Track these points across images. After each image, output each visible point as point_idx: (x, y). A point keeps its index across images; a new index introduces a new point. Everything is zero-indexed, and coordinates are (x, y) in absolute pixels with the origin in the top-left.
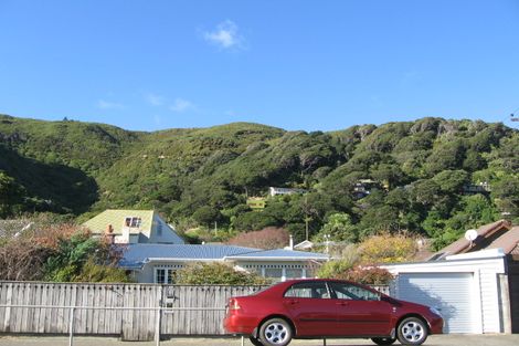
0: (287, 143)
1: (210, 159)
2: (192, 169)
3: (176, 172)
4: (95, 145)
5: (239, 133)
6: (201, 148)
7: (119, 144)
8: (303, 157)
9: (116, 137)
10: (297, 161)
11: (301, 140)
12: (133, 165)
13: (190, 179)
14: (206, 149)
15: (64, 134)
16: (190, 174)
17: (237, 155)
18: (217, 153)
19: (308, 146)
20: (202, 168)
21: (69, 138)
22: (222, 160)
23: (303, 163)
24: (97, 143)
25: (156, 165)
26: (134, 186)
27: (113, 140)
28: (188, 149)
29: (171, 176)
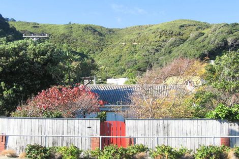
0: (217, 32)
1: (167, 44)
2: (157, 51)
3: (147, 53)
4: (91, 38)
5: (181, 26)
6: (160, 37)
7: (104, 36)
8: (230, 40)
9: (102, 32)
10: (226, 43)
11: (226, 29)
12: (117, 49)
13: (156, 56)
14: (163, 38)
15: (71, 32)
16: (156, 53)
17: (184, 41)
18: (172, 40)
19: (232, 33)
20: (163, 50)
21: (74, 35)
22: (175, 44)
23: (230, 44)
24: (92, 37)
25: (133, 49)
26: (120, 63)
27: (101, 35)
28: (152, 38)
29: (144, 56)
